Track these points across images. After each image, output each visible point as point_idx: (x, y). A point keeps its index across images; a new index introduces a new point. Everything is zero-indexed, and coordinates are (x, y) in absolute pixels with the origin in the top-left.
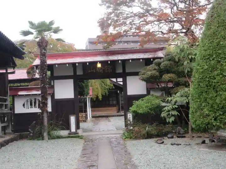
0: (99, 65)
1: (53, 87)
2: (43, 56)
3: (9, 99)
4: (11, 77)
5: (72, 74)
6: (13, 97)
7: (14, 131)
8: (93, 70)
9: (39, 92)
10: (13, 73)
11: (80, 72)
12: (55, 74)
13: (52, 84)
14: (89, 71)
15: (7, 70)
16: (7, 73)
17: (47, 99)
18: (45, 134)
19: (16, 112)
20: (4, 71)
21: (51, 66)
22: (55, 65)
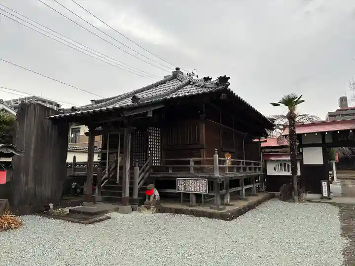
0: (351, 131)
1: (301, 154)
2: (292, 127)
3: (262, 163)
4: (263, 145)
5: (320, 142)
6: (266, 161)
7: (267, 190)
8: (343, 138)
9: (289, 158)
10: (266, 141)
11: (329, 140)
12: (304, 142)
13: (301, 151)
14: (339, 139)
15: (260, 140)
16: (260, 142)
17: (296, 165)
19: (268, 174)
20: (258, 140)
21: (300, 135)
22: (304, 134)
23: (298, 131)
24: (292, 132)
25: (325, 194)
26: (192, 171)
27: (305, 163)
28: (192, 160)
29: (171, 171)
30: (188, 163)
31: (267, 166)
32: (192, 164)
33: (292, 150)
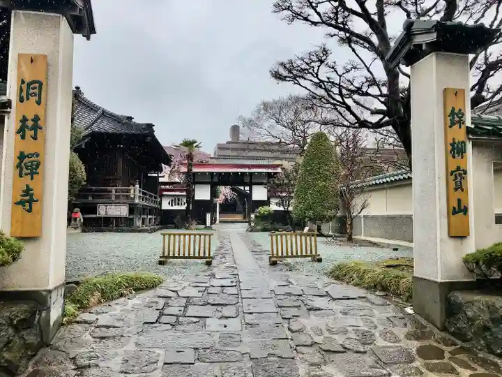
1: (194, 190)
2: (190, 166)
3: (159, 197)
4: (161, 180)
5: (210, 180)
6: (161, 196)
9: (184, 193)
10: (164, 176)
12: (196, 180)
13: (194, 187)
15: (158, 175)
16: (158, 177)
19: (163, 208)
20: (156, 175)
21: (195, 174)
22: (198, 173)
23: (195, 170)
24: (190, 170)
25: (208, 224)
26: (113, 198)
27: (196, 198)
28: (113, 189)
29: (90, 198)
30: (111, 192)
31: (163, 201)
32: (114, 192)
33: (188, 185)
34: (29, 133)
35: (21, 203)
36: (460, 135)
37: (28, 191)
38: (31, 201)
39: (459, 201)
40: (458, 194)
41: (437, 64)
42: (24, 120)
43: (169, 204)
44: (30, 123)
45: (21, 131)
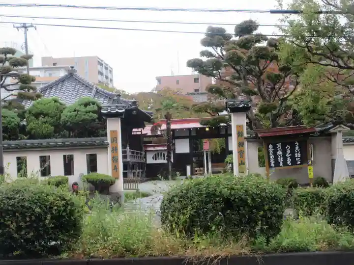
0: (207, 129)
1: (174, 144)
3: (143, 153)
5: (188, 135)
11: (194, 134)
13: (174, 142)
17: (171, 153)
18: (170, 177)
19: (148, 163)
22: (176, 129)
24: (168, 127)
25: (189, 174)
27: (176, 152)
31: (147, 156)
34: (114, 151)
35: (114, 169)
36: (242, 140)
37: (115, 166)
38: (116, 169)
39: (242, 161)
40: (241, 159)
41: (234, 115)
42: (113, 148)
43: (153, 158)
44: (114, 148)
45: (112, 151)
